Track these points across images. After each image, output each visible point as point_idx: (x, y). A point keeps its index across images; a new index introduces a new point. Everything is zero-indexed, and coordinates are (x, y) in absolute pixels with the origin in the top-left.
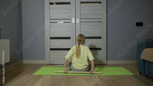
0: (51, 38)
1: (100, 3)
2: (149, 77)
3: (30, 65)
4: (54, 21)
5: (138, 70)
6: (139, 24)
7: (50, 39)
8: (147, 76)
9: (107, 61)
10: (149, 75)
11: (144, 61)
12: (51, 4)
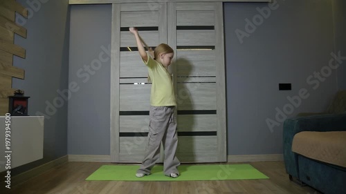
0: (122, 113)
1: (213, 47)
2: (307, 185)
3: (82, 165)
4: (127, 81)
5: (287, 173)
6: (285, 87)
7: (120, 114)
8: (304, 184)
9: (229, 156)
10: (308, 182)
11: (297, 156)
12: (123, 49)
